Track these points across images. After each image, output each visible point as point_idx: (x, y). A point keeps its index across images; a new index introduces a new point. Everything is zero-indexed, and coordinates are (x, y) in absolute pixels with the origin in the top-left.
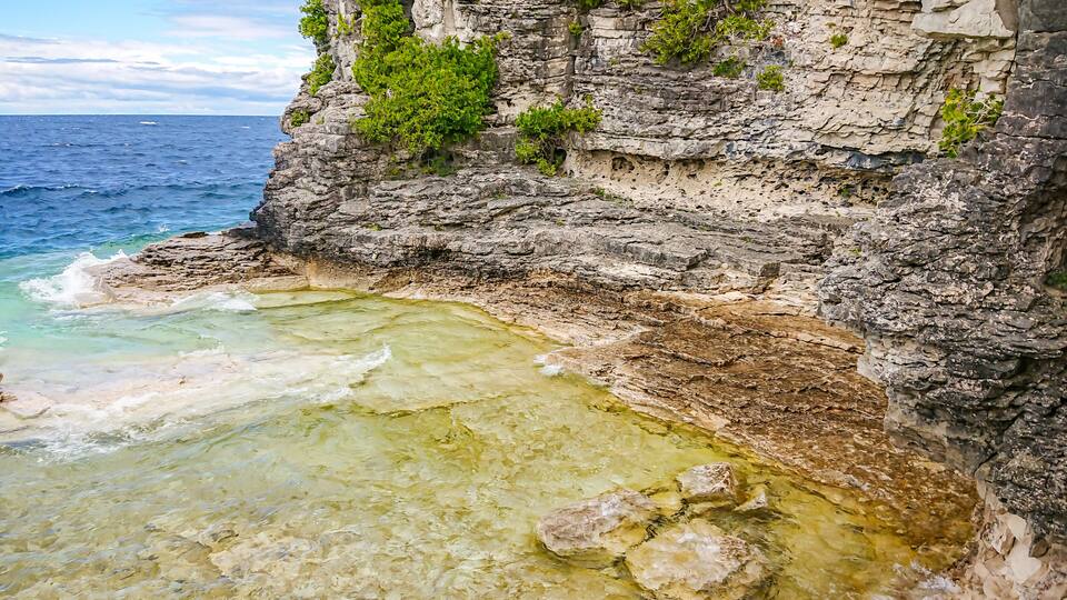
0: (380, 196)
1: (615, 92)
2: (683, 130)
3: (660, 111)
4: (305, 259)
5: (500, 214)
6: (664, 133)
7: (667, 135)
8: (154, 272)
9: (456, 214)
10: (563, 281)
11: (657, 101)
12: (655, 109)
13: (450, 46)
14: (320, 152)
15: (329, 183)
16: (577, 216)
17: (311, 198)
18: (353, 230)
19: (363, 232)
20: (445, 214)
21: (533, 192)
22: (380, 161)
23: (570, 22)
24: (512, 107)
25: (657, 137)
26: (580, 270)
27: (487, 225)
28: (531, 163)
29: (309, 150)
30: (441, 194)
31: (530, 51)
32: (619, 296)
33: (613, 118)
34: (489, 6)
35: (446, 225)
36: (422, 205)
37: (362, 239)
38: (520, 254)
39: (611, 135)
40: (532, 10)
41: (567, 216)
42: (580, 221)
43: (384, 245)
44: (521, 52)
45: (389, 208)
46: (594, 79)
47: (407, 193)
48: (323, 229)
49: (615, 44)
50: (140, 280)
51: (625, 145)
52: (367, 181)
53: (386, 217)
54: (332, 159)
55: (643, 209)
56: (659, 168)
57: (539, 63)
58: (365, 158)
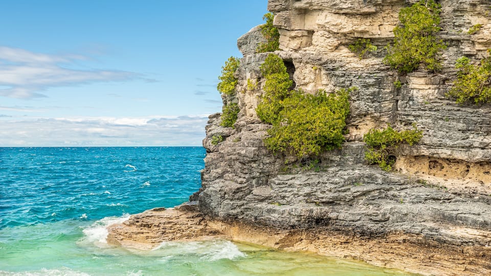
0: (279, 184)
1: (429, 121)
2: (481, 143)
3: (463, 131)
4: (231, 224)
5: (360, 195)
6: (467, 145)
7: (469, 146)
8: (142, 231)
9: (329, 195)
10: (414, 239)
11: (461, 125)
12: (459, 130)
13: (321, 95)
14: (241, 158)
15: (247, 176)
16: (413, 197)
17: (235, 186)
18: (264, 205)
19: (270, 206)
20: (322, 195)
21: (380, 181)
22: (276, 163)
23: (394, 81)
24: (358, 130)
25: (463, 147)
26: (426, 231)
27: (350, 203)
28: (375, 164)
29: (233, 157)
30: (319, 183)
31: (371, 97)
32: (459, 249)
33: (430, 136)
34: (345, 72)
35: (323, 203)
36: (307, 190)
37: (269, 211)
38: (380, 221)
39: (429, 147)
40: (371, 74)
41: (405, 197)
42: (416, 200)
43: (285, 215)
44: (365, 97)
45: (286, 191)
46: (413, 113)
47: (297, 182)
48: (243, 205)
49: (425, 93)
50: (135, 236)
51: (440, 152)
52: (268, 176)
53: (284, 198)
54: (250, 162)
55: (455, 194)
56: (463, 168)
57: (376, 104)
58: (268, 161)
